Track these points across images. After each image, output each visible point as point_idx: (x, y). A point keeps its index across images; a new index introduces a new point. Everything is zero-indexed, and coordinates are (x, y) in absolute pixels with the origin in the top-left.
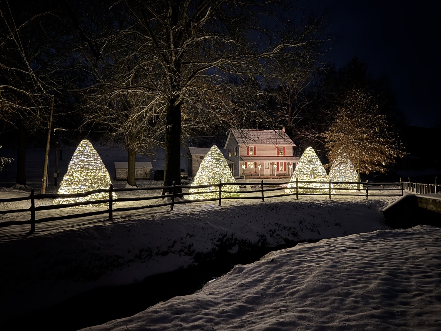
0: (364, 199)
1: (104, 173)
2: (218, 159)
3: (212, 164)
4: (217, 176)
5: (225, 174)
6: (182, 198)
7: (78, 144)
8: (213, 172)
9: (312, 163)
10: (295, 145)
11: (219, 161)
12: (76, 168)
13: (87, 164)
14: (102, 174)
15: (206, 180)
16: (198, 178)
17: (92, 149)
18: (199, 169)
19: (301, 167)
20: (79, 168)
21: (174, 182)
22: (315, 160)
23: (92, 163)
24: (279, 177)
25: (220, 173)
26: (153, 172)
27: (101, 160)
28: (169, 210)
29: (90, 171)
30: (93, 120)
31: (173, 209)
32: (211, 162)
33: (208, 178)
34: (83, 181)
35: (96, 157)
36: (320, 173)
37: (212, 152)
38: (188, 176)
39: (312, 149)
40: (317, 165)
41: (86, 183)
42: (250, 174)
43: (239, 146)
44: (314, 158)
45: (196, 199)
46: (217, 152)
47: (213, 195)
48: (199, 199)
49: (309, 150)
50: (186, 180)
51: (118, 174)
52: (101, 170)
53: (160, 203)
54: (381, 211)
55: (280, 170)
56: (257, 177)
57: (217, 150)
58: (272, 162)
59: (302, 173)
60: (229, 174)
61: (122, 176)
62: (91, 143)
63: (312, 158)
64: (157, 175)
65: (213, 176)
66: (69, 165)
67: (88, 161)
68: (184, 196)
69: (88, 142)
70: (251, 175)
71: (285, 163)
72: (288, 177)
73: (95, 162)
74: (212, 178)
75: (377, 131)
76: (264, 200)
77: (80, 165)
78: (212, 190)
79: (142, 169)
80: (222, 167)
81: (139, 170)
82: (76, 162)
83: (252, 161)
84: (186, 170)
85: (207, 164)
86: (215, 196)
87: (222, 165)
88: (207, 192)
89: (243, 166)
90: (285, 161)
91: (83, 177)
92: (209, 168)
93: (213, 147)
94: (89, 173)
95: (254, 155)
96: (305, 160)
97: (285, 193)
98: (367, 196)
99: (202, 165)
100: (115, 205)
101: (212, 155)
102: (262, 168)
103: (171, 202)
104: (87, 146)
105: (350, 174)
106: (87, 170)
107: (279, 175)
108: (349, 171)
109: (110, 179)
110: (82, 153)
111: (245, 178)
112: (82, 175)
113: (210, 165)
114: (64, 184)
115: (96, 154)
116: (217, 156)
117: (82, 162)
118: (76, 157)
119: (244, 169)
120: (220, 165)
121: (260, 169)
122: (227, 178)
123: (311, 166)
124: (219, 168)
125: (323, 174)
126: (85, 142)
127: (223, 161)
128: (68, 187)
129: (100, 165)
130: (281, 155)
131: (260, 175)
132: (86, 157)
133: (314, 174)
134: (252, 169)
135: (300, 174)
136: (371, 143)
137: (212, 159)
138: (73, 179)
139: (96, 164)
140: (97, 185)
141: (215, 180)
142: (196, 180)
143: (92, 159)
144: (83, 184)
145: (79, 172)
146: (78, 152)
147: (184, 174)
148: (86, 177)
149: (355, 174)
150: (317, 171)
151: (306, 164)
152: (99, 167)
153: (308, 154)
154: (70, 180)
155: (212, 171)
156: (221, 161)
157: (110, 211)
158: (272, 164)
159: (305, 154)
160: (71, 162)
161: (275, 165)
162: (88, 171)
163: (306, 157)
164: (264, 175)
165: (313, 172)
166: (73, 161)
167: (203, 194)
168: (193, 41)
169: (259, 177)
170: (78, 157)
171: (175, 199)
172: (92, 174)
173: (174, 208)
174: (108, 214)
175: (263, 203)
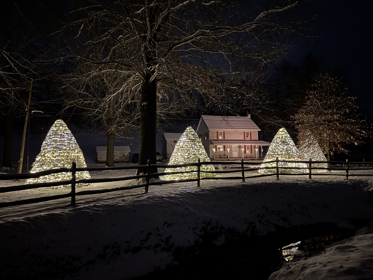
0: (345, 179)
1: (77, 153)
2: (194, 139)
3: (187, 144)
4: (192, 156)
5: (201, 154)
6: (157, 179)
7: (52, 125)
8: (189, 152)
9: (286, 144)
10: (260, 130)
11: (195, 142)
12: (48, 149)
13: (60, 144)
14: (75, 154)
15: (181, 160)
16: (173, 159)
17: (66, 129)
18: (175, 150)
19: (274, 148)
20: (51, 148)
21: (149, 161)
22: (288, 141)
23: (65, 143)
24: (247, 159)
25: (196, 153)
26: (131, 155)
27: (75, 141)
28: (144, 192)
29: (63, 151)
30: (74, 106)
31: (148, 192)
32: (186, 143)
33: (184, 158)
34: (55, 162)
35: (70, 137)
36: (294, 154)
37: (187, 132)
38: (162, 159)
39: (285, 130)
40: (291, 146)
41: (58, 164)
42: (219, 156)
43: (209, 131)
44: (288, 139)
45: (171, 180)
46: (192, 133)
47: (189, 176)
48: (174, 179)
49: (283, 131)
50: (161, 163)
51: (99, 157)
52: (74, 150)
53: (134, 185)
54: (368, 191)
55: (247, 153)
56: (226, 159)
57: (192, 131)
58: (240, 145)
59: (276, 153)
60: (204, 154)
61: (103, 159)
62: (65, 123)
63: (285, 139)
64: (134, 158)
65: (189, 156)
66: (42, 146)
67: (62, 141)
68: (159, 176)
69: (62, 122)
70: (221, 157)
71: (251, 146)
72: (255, 159)
73: (68, 142)
74: (187, 158)
75: (348, 112)
76: (245, 181)
77: (52, 145)
78: (188, 171)
79: (121, 153)
80: (197, 147)
81: (119, 153)
82: (49, 143)
83: (222, 144)
84: (161, 153)
85: (183, 145)
86: (191, 176)
87: (198, 145)
88: (182, 173)
89: (214, 149)
90: (251, 144)
91: (55, 157)
92: (185, 148)
93: (188, 128)
94: (61, 153)
95: (223, 139)
96: (279, 140)
97: (259, 173)
98: (347, 176)
99: (177, 146)
100: (88, 186)
101: (187, 136)
102: (231, 150)
103: (145, 183)
104: (60, 126)
105: (317, 155)
106: (60, 150)
107: (246, 157)
108: (317, 152)
109: (84, 159)
110: (56, 133)
111: (215, 160)
112: (54, 155)
113: (186, 146)
114: (36, 165)
115: (70, 134)
116: (192, 136)
117: (55, 142)
118: (49, 137)
119: (214, 152)
120: (195, 145)
121: (229, 152)
122: (203, 158)
123: (285, 146)
124: (195, 148)
125: (297, 154)
126: (59, 121)
127: (198, 141)
128: (39, 168)
129: (73, 145)
130: (248, 139)
131: (229, 157)
132: (59, 137)
133: (288, 154)
134: (221, 152)
135: (274, 154)
136: (341, 124)
137: (187, 139)
138: (44, 160)
139: (69, 144)
140: (69, 165)
141: (191, 160)
142: (171, 161)
143: (66, 139)
144: (55, 164)
145: (51, 152)
146: (51, 132)
147: (159, 157)
148: (58, 158)
149: (322, 155)
150: (291, 152)
151: (280, 145)
152: (73, 147)
153: (281, 135)
154: (42, 161)
155: (187, 151)
156: (196, 142)
157: (73, 194)
158: (240, 147)
159: (278, 135)
160: (44, 142)
161: (243, 148)
162: (61, 152)
163: (279, 138)
164: (232, 157)
165: (287, 153)
166: (46, 141)
167: (179, 175)
168: (169, 11)
169: (228, 159)
170: (51, 137)
171: (150, 180)
172: (64, 154)
173: (148, 190)
174: (69, 199)
175: (244, 183)
